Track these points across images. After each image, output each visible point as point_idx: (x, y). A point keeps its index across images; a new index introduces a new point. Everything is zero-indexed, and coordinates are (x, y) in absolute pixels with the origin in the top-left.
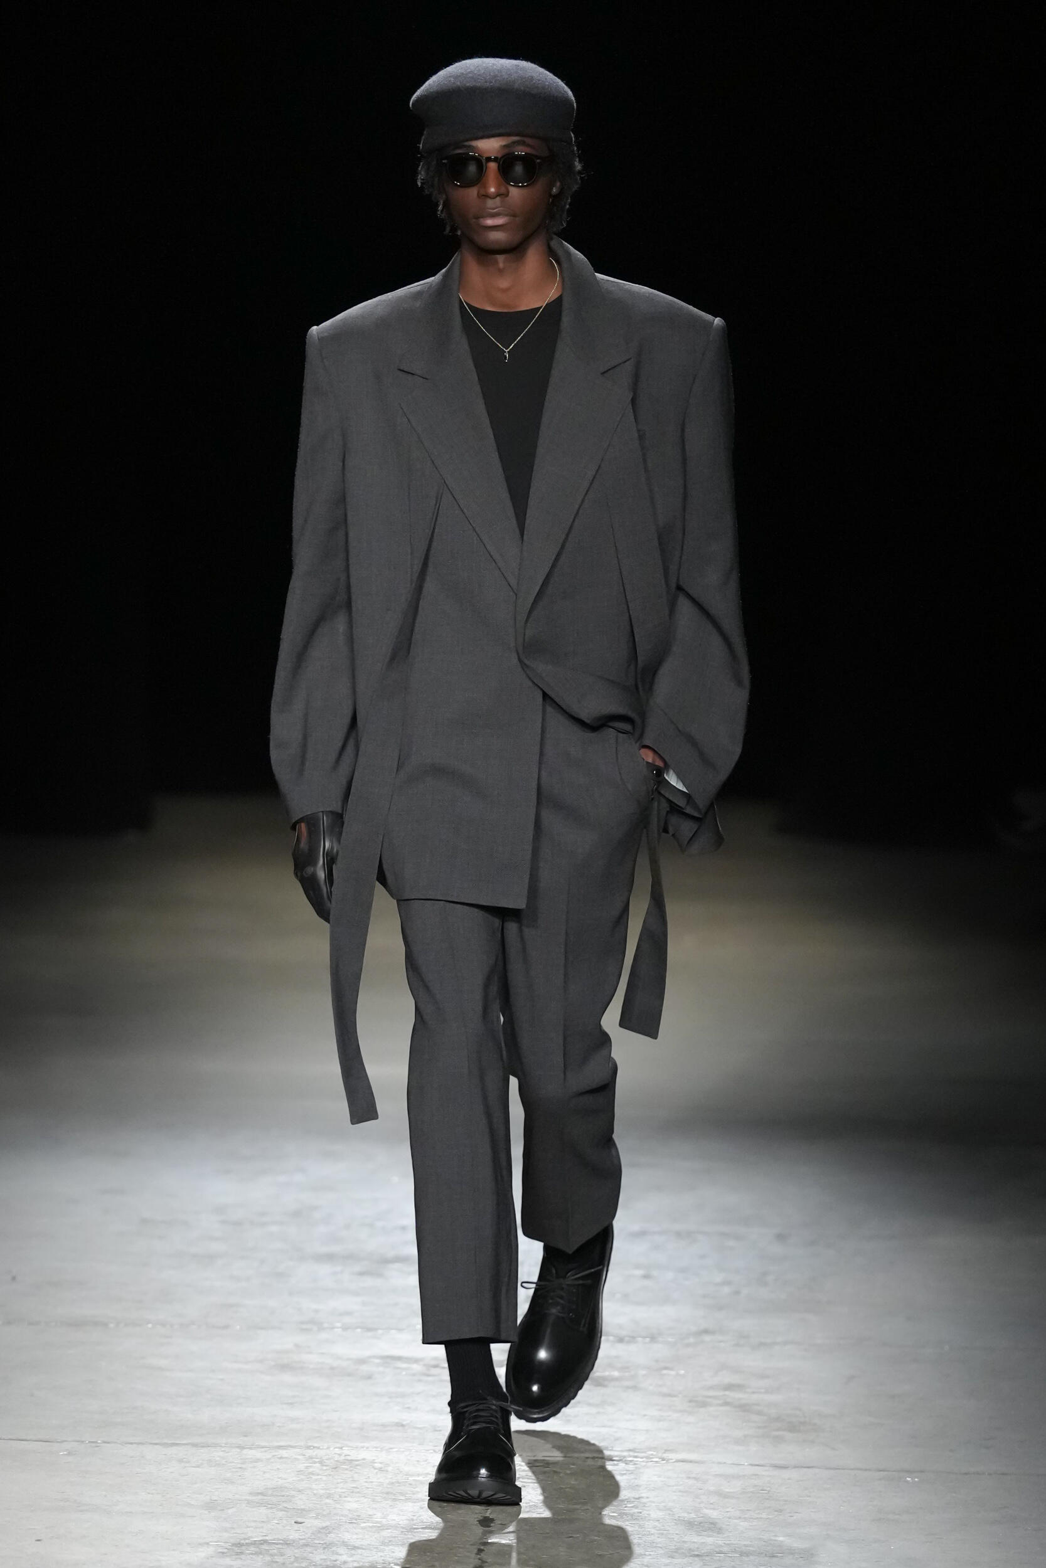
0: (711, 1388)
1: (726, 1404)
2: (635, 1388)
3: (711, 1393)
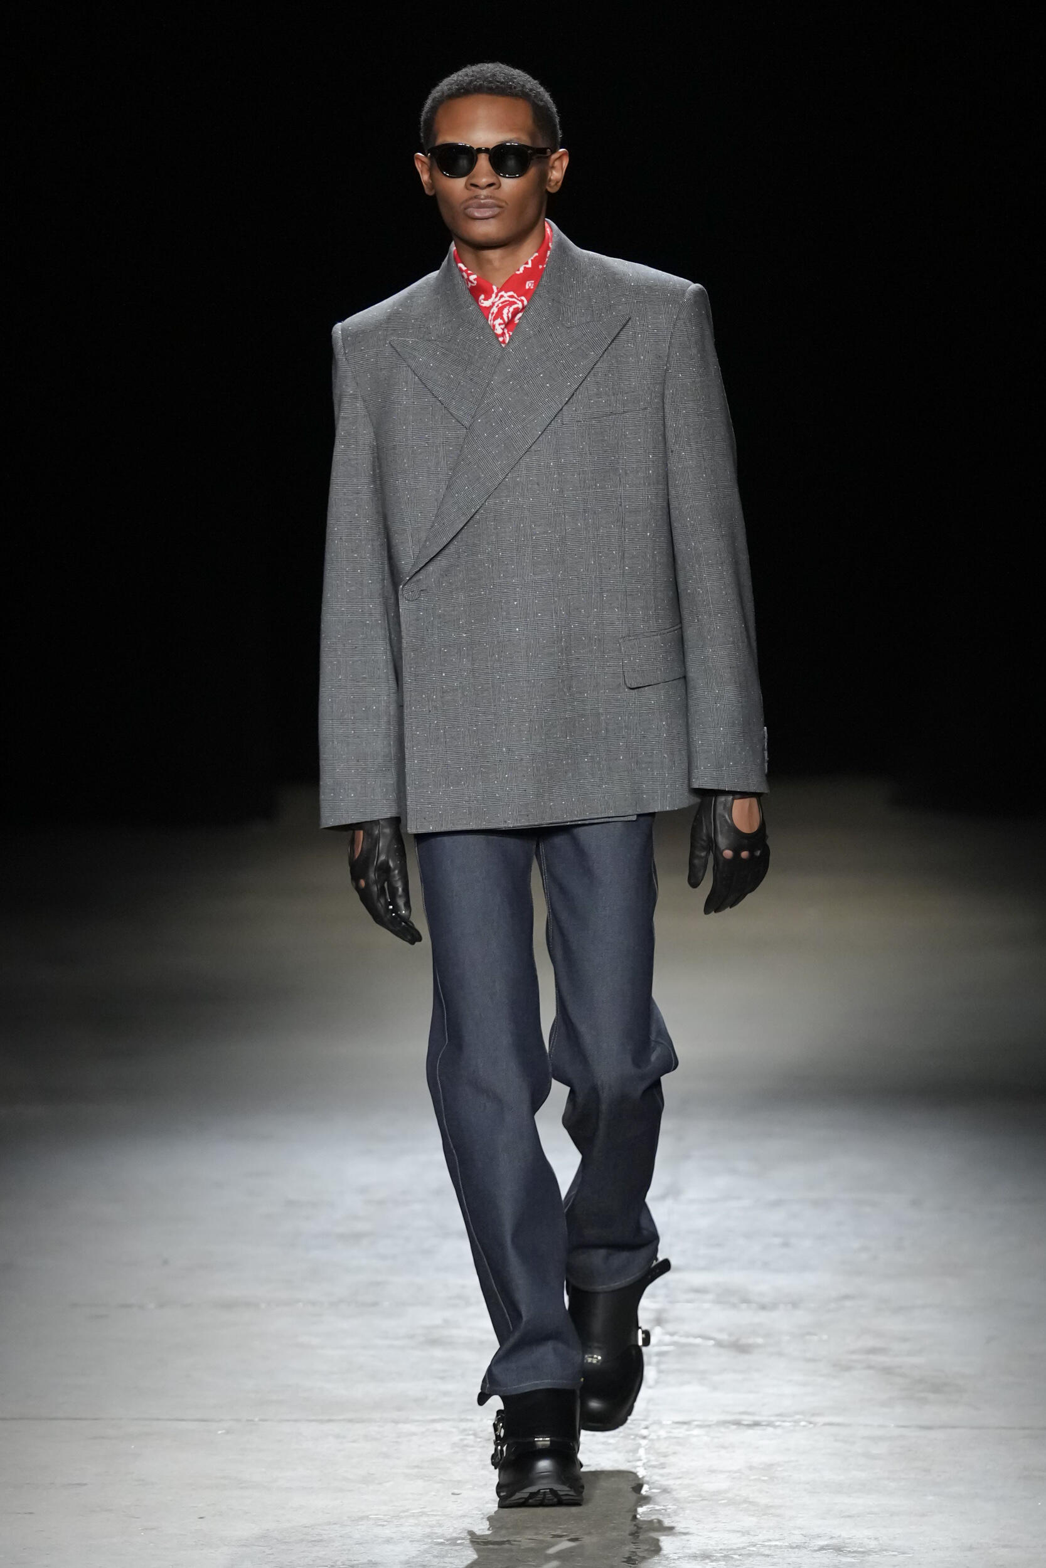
0: (853, 1352)
1: (869, 1367)
2: (780, 1354)
3: (854, 1357)
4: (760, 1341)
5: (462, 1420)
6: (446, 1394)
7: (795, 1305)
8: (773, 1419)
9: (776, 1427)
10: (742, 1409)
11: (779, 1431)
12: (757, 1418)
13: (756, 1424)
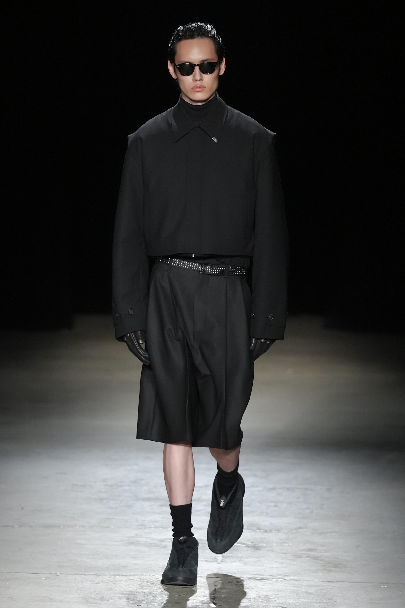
0: (303, 550)
1: (308, 557)
2: (272, 551)
3: (303, 552)
4: (264, 545)
5: (142, 575)
6: (136, 564)
7: (279, 531)
8: (269, 577)
9: (269, 580)
10: (256, 573)
11: (271, 582)
12: (262, 577)
13: (262, 579)
